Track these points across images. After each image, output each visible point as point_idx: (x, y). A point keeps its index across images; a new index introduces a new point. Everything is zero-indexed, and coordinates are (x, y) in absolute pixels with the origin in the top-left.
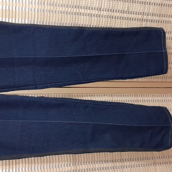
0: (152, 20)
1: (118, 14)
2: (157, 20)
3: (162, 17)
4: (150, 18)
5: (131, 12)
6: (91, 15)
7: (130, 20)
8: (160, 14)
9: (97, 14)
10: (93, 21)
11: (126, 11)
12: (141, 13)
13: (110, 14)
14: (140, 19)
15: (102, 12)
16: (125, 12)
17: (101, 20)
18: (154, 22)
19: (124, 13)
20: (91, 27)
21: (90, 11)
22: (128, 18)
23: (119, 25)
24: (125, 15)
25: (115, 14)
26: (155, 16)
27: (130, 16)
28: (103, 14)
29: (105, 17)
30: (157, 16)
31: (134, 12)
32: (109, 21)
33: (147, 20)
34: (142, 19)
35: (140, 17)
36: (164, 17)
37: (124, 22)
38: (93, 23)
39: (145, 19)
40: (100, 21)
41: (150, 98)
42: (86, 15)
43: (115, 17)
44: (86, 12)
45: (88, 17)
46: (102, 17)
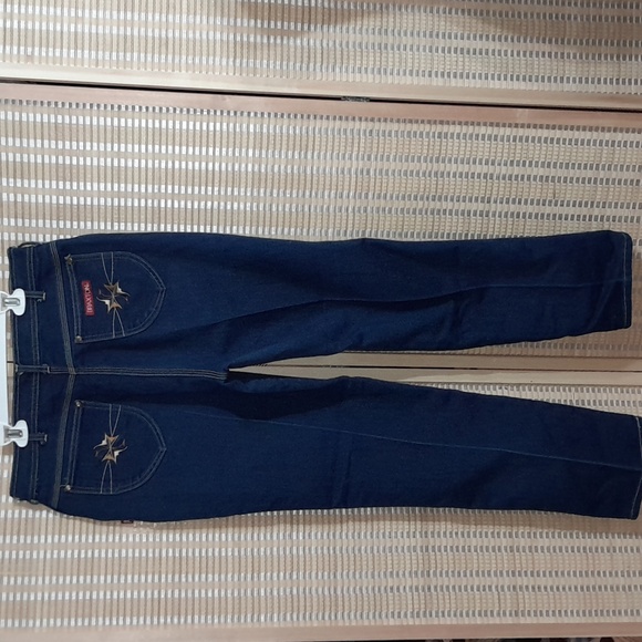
0: (615, 217)
1: (531, 209)
4: (608, 212)
5: (562, 201)
6: (469, 212)
7: (560, 218)
9: (482, 209)
10: (473, 225)
11: (550, 202)
12: (586, 203)
13: (512, 208)
14: (585, 216)
15: (493, 205)
16: (547, 203)
17: (492, 222)
19: (544, 204)
21: (466, 204)
22: (555, 215)
24: (547, 210)
25: (523, 208)
27: (560, 210)
28: (496, 209)
29: (500, 216)
31: (569, 202)
32: (510, 223)
34: (591, 217)
35: (584, 211)
37: (546, 224)
38: (472, 229)
39: (597, 217)
40: (488, 224)
42: (457, 214)
43: (524, 214)
44: (456, 207)
45: (461, 217)
46: (494, 215)
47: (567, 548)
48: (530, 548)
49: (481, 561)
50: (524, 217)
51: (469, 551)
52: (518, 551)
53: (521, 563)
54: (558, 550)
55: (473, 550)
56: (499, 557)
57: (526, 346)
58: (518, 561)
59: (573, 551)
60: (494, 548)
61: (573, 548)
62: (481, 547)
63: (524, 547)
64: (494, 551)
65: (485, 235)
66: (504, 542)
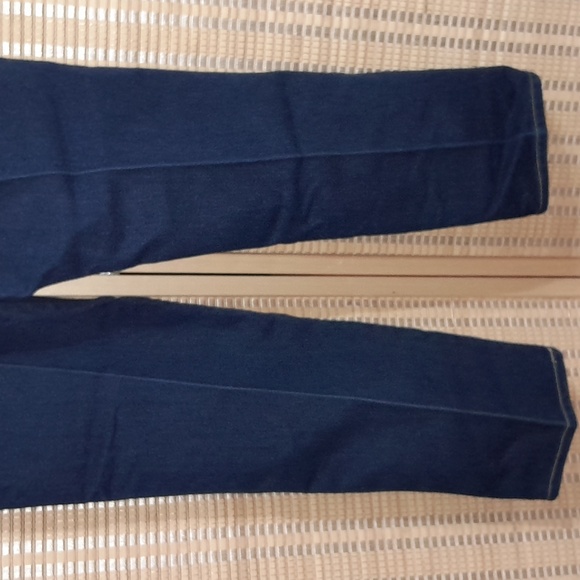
0: (511, 45)
1: (391, 26)
2: (528, 46)
3: (547, 32)
4: (503, 36)
5: (438, 17)
6: (300, 28)
7: (435, 43)
8: (539, 25)
9: (319, 25)
10: (305, 50)
11: (420, 16)
12: (472, 20)
13: (364, 24)
14: (469, 42)
15: (336, 19)
16: (416, 18)
17: (334, 46)
18: (518, 51)
19: (411, 21)
20: (301, 69)
21: (295, 15)
22: (426, 38)
23: (396, 63)
24: (417, 29)
25: (380, 26)
26: (522, 29)
27: (434, 31)
28: (341, 24)
29: (346, 37)
30: (530, 31)
31: (447, 18)
32: (361, 48)
33: (494, 44)
34: (478, 42)
35: (469, 34)
36: (555, 32)
37: (414, 52)
38: (305, 56)
39: (486, 43)
40: (329, 49)
41: (510, 313)
42: (281, 30)
43: (382, 35)
44: (280, 19)
45: (287, 36)
46: (337, 35)
47: (452, 539)
48: (400, 542)
49: (328, 568)
50: (382, 39)
51: (309, 552)
52: (382, 548)
53: (386, 567)
54: (440, 544)
55: (314, 550)
56: (354, 560)
57: (385, 241)
58: (382, 564)
59: (461, 543)
60: (346, 546)
61: (461, 538)
62: (327, 546)
63: (390, 542)
64: (346, 550)
65: (325, 67)
66: (361, 534)
